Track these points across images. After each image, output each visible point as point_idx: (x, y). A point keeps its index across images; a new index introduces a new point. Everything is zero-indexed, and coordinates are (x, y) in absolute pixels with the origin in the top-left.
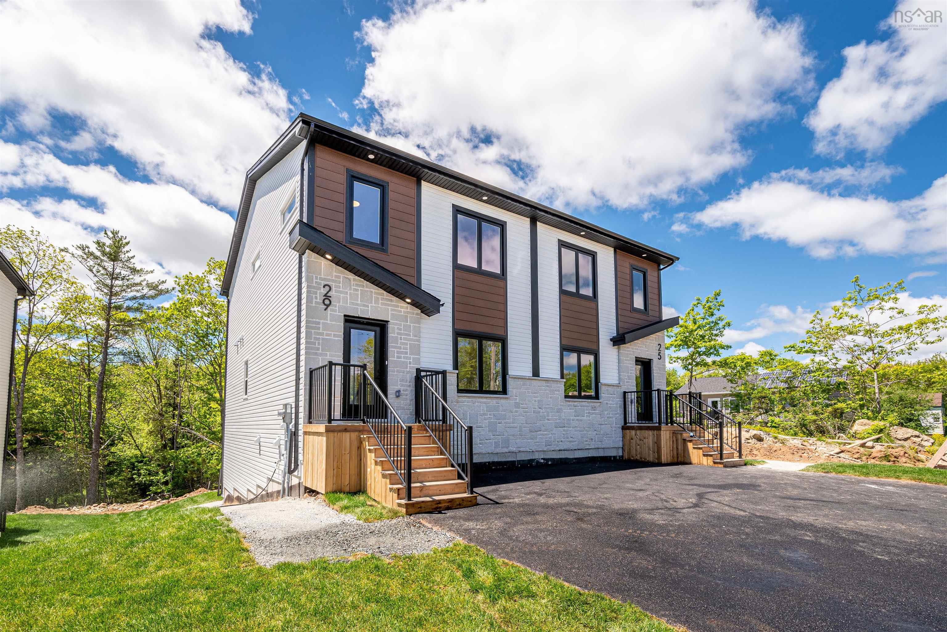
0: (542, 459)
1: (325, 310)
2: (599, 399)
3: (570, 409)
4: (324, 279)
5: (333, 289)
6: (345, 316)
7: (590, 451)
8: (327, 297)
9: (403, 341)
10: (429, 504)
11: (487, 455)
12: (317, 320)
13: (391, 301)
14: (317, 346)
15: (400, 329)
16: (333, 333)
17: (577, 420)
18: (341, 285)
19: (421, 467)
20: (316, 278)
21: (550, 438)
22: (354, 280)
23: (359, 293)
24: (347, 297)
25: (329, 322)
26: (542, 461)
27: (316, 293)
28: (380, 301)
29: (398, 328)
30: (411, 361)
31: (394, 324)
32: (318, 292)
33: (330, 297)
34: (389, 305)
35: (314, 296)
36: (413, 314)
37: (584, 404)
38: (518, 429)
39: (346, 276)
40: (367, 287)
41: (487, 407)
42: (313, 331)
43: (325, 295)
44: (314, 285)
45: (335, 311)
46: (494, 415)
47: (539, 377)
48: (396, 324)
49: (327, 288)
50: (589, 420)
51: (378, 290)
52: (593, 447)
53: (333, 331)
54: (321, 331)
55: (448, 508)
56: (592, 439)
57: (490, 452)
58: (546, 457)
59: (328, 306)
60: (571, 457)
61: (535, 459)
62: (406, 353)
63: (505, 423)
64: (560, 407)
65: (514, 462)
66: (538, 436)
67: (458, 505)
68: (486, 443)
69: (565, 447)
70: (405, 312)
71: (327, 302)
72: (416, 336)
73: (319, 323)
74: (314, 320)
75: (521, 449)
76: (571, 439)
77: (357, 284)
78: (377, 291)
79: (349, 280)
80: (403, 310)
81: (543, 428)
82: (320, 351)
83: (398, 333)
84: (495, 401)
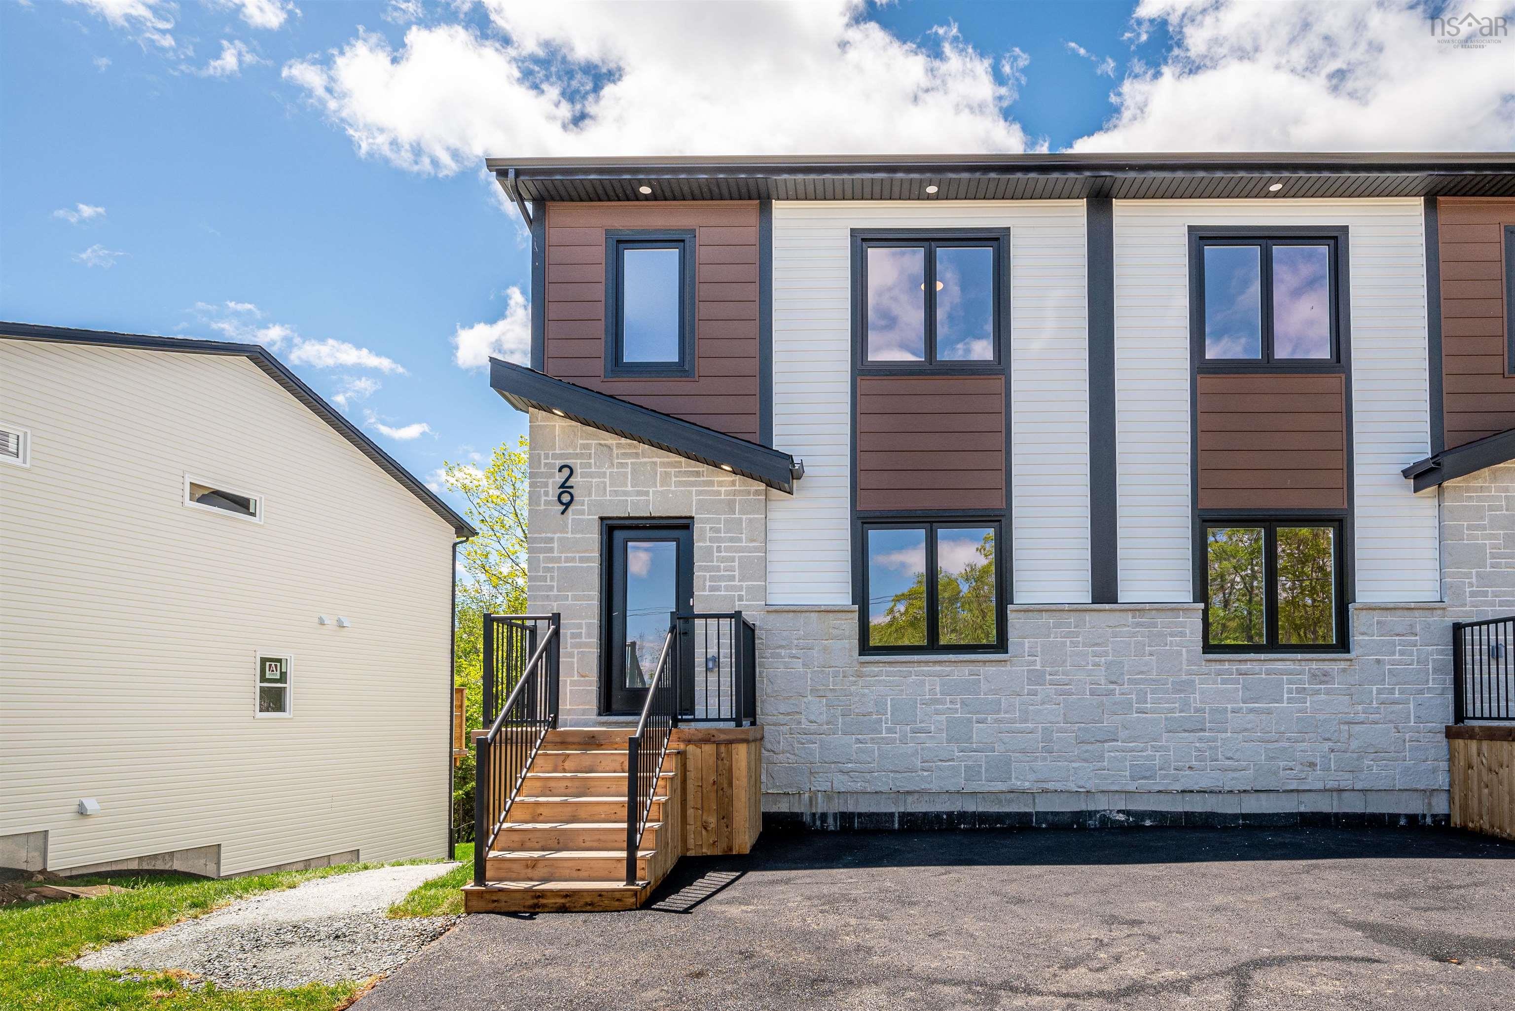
0: (1119, 812)
1: (563, 513)
2: (1348, 652)
3: (1224, 682)
4: (561, 456)
5: (578, 471)
6: (602, 519)
7: (1305, 797)
8: (565, 487)
9: (723, 554)
10: (517, 895)
11: (947, 796)
12: (549, 535)
13: (698, 474)
14: (548, 583)
15: (718, 531)
16: (577, 555)
17: (1251, 711)
18: (592, 461)
19: (596, 818)
20: (547, 457)
21: (1152, 758)
22: (619, 446)
23: (629, 470)
24: (605, 483)
25: (569, 535)
26: (1121, 817)
27: (546, 485)
28: (674, 479)
29: (711, 528)
30: (743, 593)
31: (703, 521)
32: (551, 481)
33: (572, 487)
34: (693, 484)
35: (542, 490)
36: (749, 493)
37: (1279, 666)
38: (1039, 735)
39: (602, 442)
40: (644, 456)
41: (942, 685)
42: (541, 556)
43: (562, 486)
44: (543, 470)
45: (582, 512)
46: (963, 703)
47: (1116, 603)
48: (708, 520)
49: (566, 472)
50: (1303, 711)
51: (668, 457)
52: (1319, 785)
53: (578, 552)
54: (555, 554)
55: (563, 909)
56: (1312, 765)
57: (953, 789)
58: (1132, 807)
59: (568, 505)
60: (1230, 811)
61: (1098, 812)
62: (732, 578)
63: (997, 721)
64: (1184, 677)
65: (1028, 815)
66: (1106, 755)
67: (587, 904)
68: (939, 768)
69: (1204, 784)
70: (727, 493)
71: (566, 498)
72: (753, 541)
73: (551, 540)
74: (543, 535)
75: (1051, 786)
76: (1228, 762)
77: (624, 454)
78: (666, 460)
79: (609, 447)
80: (723, 489)
81: (1122, 734)
82: (555, 592)
83: (711, 540)
84: (966, 670)
